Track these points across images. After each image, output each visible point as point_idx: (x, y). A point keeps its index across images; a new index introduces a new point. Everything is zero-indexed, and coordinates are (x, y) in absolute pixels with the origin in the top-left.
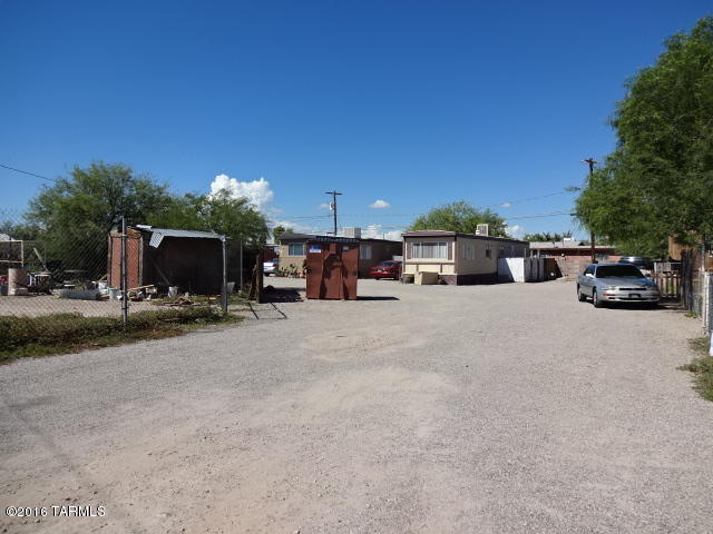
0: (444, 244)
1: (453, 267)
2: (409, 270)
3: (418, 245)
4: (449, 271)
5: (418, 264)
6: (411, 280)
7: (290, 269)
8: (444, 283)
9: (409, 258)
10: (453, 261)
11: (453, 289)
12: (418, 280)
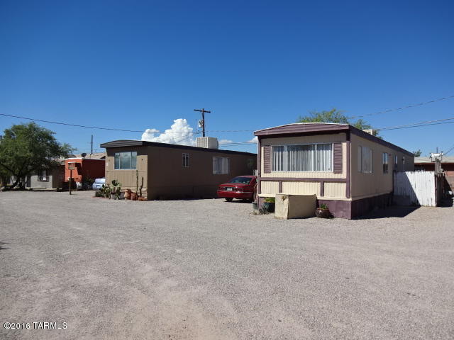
0: (327, 147)
1: (344, 185)
2: (267, 190)
3: (281, 149)
4: (337, 193)
5: (281, 181)
6: (270, 207)
7: (112, 187)
8: (328, 215)
9: (267, 171)
10: (344, 175)
11: (343, 224)
12: (282, 208)
